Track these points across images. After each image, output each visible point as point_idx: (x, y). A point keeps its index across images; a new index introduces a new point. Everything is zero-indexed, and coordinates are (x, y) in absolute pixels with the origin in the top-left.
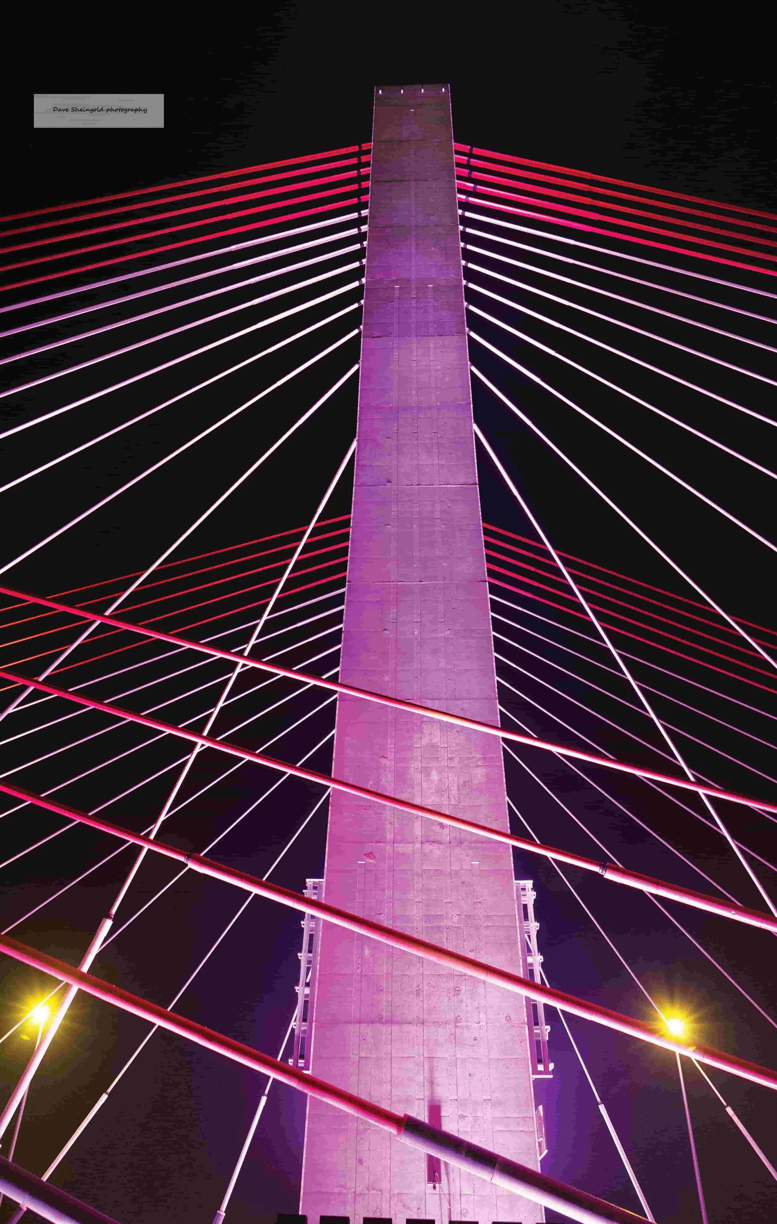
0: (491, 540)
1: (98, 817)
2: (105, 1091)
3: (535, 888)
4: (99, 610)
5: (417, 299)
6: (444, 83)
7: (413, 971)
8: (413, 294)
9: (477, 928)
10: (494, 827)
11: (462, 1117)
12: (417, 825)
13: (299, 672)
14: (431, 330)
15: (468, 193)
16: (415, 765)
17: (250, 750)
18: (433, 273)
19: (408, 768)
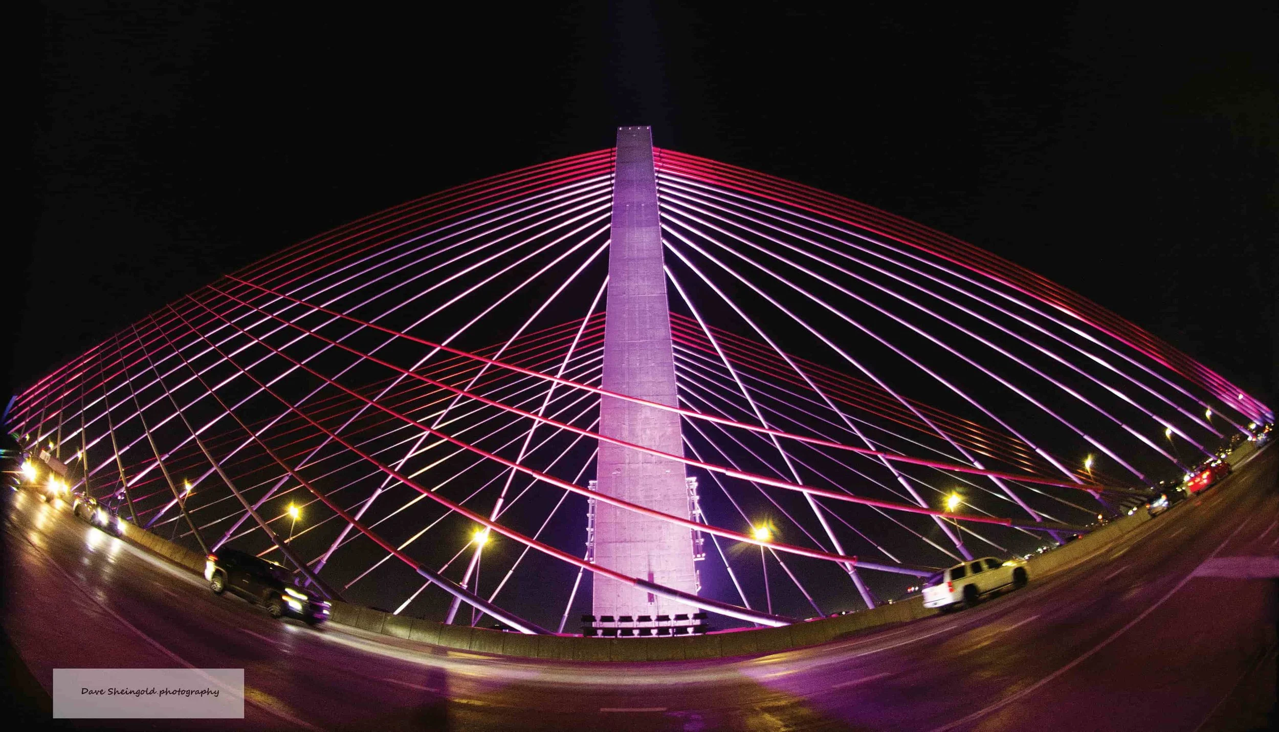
0: (673, 320)
1: (496, 455)
2: (511, 569)
3: (697, 481)
4: (490, 358)
5: (637, 210)
6: (648, 125)
7: (641, 520)
8: (635, 208)
9: (669, 500)
10: (677, 455)
11: (663, 577)
12: (640, 456)
13: (587, 386)
14: (644, 225)
15: (660, 167)
16: (639, 427)
17: (565, 423)
18: (644, 199)
19: (635, 429)
